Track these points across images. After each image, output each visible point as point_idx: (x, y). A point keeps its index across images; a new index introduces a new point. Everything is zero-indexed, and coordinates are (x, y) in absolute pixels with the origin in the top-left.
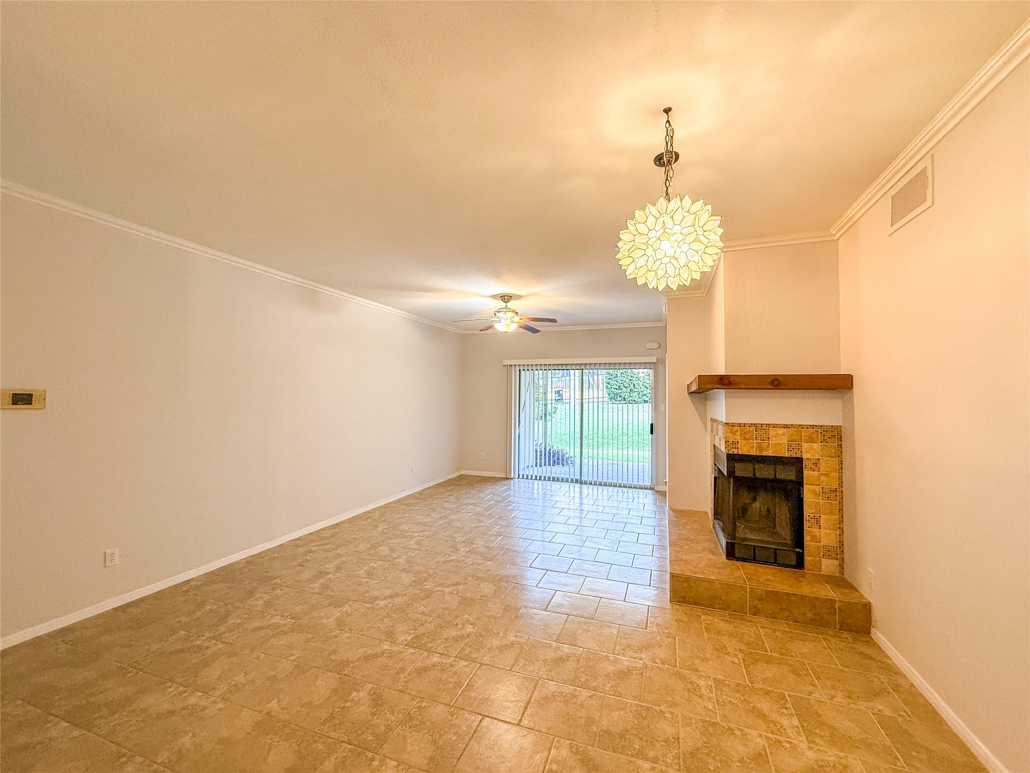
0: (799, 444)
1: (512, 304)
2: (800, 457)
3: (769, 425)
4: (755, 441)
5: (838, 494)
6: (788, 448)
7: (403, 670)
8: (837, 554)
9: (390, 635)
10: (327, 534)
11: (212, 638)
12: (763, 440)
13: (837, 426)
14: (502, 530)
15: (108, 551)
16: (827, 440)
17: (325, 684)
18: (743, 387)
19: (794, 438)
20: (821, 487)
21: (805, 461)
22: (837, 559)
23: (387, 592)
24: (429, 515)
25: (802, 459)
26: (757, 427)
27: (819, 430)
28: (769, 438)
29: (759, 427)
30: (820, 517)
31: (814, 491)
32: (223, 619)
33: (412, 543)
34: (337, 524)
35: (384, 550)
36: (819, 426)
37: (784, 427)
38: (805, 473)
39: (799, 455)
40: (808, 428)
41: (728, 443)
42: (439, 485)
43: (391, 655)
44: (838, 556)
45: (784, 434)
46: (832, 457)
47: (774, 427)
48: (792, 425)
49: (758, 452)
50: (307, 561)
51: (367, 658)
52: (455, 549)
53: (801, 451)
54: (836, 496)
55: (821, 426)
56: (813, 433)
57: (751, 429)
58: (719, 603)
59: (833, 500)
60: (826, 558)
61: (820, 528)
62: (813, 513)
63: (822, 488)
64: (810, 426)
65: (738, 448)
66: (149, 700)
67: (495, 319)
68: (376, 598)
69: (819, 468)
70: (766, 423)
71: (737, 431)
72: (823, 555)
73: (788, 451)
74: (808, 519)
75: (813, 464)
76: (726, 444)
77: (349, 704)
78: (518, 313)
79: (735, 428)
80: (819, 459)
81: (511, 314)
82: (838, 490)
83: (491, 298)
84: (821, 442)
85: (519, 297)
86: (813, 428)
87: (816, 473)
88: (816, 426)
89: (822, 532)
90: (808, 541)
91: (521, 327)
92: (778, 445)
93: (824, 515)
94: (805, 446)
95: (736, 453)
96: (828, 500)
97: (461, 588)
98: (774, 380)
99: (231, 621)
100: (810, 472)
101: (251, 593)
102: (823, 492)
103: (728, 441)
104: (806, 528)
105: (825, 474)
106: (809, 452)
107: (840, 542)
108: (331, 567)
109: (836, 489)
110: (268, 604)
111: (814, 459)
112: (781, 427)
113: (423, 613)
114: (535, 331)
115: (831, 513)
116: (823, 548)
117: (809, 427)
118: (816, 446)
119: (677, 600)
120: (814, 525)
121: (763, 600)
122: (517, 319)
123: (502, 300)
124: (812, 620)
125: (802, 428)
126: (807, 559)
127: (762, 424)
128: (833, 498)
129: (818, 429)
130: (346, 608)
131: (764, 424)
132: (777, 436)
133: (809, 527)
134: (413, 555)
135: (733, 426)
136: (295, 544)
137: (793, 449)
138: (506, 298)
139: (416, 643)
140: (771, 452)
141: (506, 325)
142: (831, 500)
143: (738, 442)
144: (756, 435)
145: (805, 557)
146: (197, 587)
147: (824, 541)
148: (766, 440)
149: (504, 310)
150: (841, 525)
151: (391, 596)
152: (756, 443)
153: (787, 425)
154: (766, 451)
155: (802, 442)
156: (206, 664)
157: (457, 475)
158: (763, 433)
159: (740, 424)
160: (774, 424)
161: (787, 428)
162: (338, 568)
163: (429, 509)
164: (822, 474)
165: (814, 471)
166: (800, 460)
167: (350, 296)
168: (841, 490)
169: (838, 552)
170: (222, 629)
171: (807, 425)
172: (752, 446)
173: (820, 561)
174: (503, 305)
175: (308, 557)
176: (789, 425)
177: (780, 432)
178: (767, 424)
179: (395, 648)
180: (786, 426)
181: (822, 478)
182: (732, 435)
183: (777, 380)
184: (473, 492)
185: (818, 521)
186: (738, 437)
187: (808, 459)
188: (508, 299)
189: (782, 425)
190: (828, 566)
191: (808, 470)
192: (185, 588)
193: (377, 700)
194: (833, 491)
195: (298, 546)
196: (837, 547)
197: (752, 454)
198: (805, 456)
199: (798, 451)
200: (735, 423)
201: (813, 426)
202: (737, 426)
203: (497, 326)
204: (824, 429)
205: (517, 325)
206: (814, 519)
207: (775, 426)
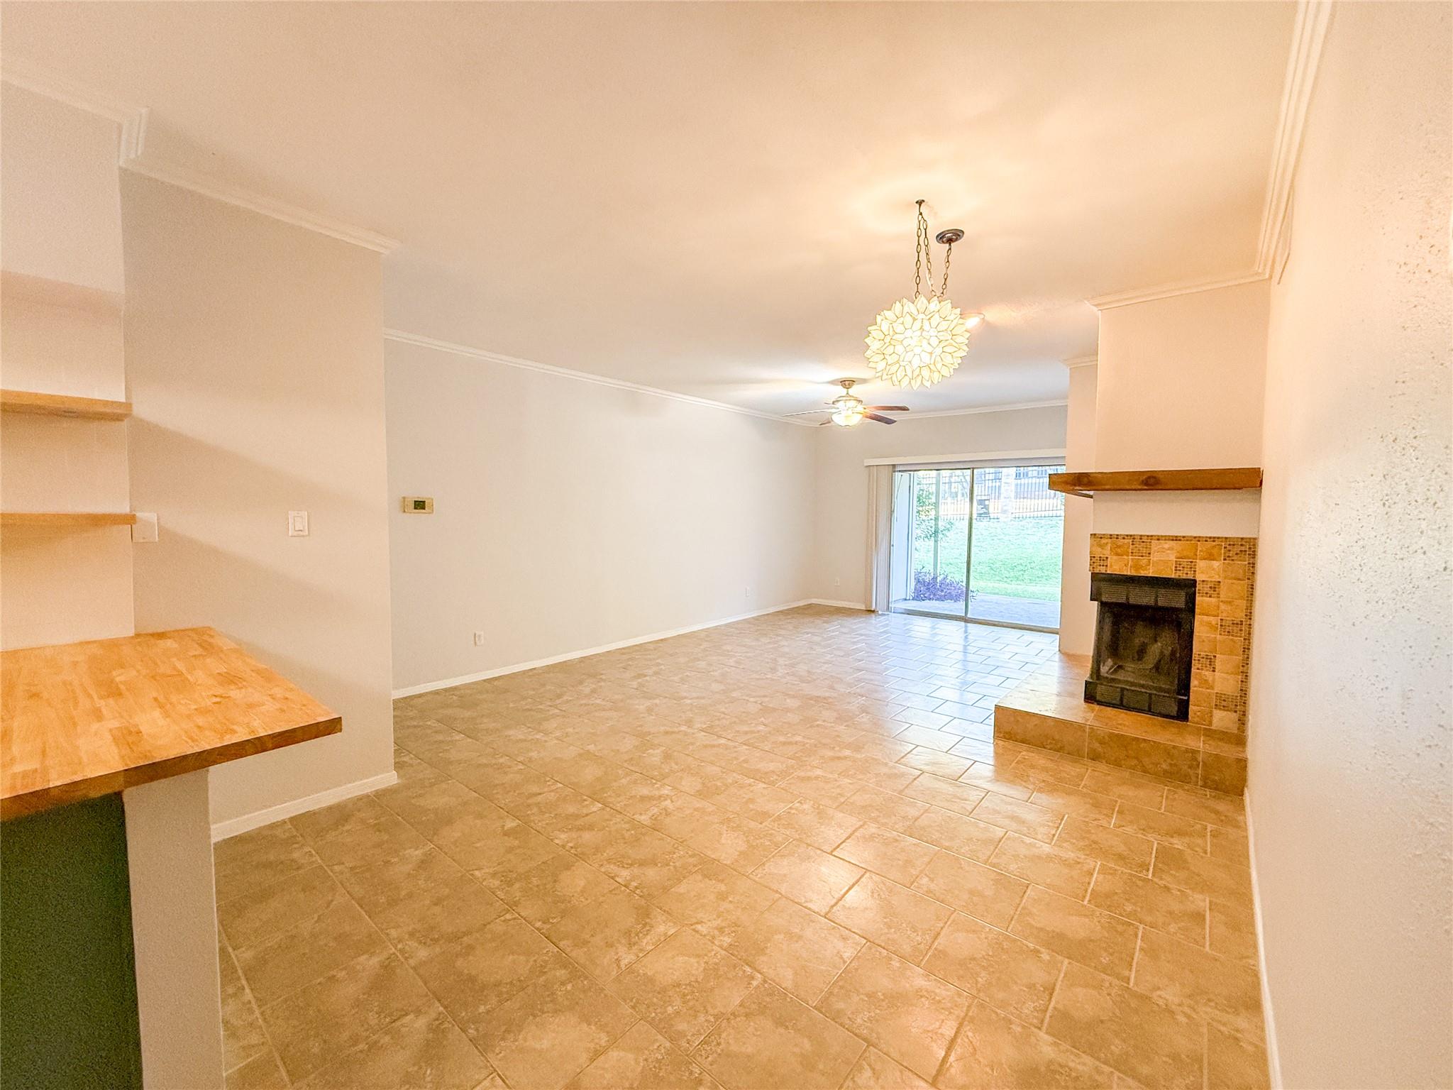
0: (1191, 562)
1: (855, 390)
2: (1192, 578)
3: (1152, 536)
4: (1130, 557)
5: (1243, 629)
6: (1176, 567)
7: (692, 744)
8: (1236, 705)
9: (689, 723)
10: (652, 646)
11: (551, 706)
12: (1142, 556)
13: (1250, 538)
14: (834, 659)
15: (478, 634)
16: (1232, 557)
17: (629, 743)
18: (1107, 487)
19: (1185, 553)
20: (1220, 618)
21: (1199, 584)
22: (1236, 712)
23: (694, 695)
24: (757, 640)
25: (1195, 581)
26: (1134, 539)
27: (1223, 544)
28: (1150, 554)
29: (1138, 540)
30: (1215, 656)
31: (1209, 624)
32: (559, 696)
33: (732, 662)
34: (662, 640)
35: (702, 664)
36: (1222, 538)
37: (1173, 540)
38: (1198, 599)
39: (1190, 576)
40: (1206, 541)
41: (1094, 560)
42: (781, 612)
43: (686, 734)
44: (1238, 707)
45: (1173, 549)
46: (1239, 579)
47: (1158, 540)
48: (1184, 537)
49: (1132, 571)
50: (629, 665)
51: (667, 733)
52: (774, 670)
53: (1195, 571)
54: (1241, 630)
55: (1226, 538)
56: (1214, 546)
57: (1126, 541)
58: (1051, 743)
59: (1237, 636)
60: (1220, 709)
61: (1214, 671)
62: (1205, 652)
63: (1221, 620)
64: (1210, 538)
65: (1107, 566)
66: (511, 732)
67: (833, 410)
68: (685, 698)
69: (1218, 594)
70: (1147, 534)
71: (1107, 543)
72: (1216, 705)
73: (1176, 570)
74: (1197, 659)
75: (1211, 587)
76: (1091, 560)
77: (644, 755)
78: (862, 401)
79: (1104, 541)
80: (1219, 582)
81: (853, 403)
82: (1244, 623)
83: (829, 385)
84: (1225, 560)
85: (864, 381)
86: (1214, 541)
87: (1213, 600)
88: (1218, 538)
89: (1217, 677)
90: (1195, 687)
91: (867, 417)
92: (1161, 564)
93: (1221, 654)
94: (1201, 564)
95: (1104, 572)
96: (1229, 635)
97: (766, 699)
98: (1149, 478)
99: (565, 698)
100: (1204, 598)
101: (581, 682)
102: (1221, 625)
103: (1094, 557)
104: (1194, 670)
105: (1227, 601)
106: (1206, 572)
107: (1241, 690)
108: (650, 672)
109: (1242, 621)
110: (593, 691)
111: (1211, 581)
112: (1169, 540)
113: (724, 713)
114: (889, 422)
115: (1231, 653)
116: (1216, 696)
117: (1208, 539)
118: (1216, 564)
119: (1002, 735)
120: (1206, 667)
121: (1105, 743)
122: (860, 408)
123: (842, 385)
124: (1165, 772)
125: (1199, 541)
126: (1192, 709)
127: (1141, 536)
128: (1237, 633)
129: (1222, 542)
130: (657, 701)
131: (1144, 536)
132: (1163, 550)
133: (1198, 669)
134: (729, 670)
135: (1101, 538)
136: (622, 651)
137: (1183, 567)
138: (847, 383)
139: (708, 730)
140: (1151, 571)
141: (848, 417)
142: (1232, 635)
143: (1107, 558)
144: (1132, 550)
145: (1190, 706)
146: (539, 674)
147: (1218, 689)
148: (1146, 556)
149: (844, 398)
150: (1245, 668)
151: (698, 698)
152: (1132, 559)
153: (1176, 537)
154: (1143, 570)
155: (1196, 559)
156: (546, 719)
157: (806, 604)
158: (1143, 547)
159: (1111, 535)
160: (1158, 536)
161: (1176, 540)
162: (656, 673)
163: (760, 634)
164: (1222, 601)
165: (1210, 597)
166: (1192, 583)
167: (673, 394)
168: (1248, 623)
169: (1239, 704)
170: (558, 701)
171: (1207, 537)
172: (1126, 562)
173: (1211, 712)
174: (842, 391)
175: (630, 663)
176: (1180, 536)
177: (1166, 546)
178: (1148, 536)
179: (690, 731)
180: (1176, 539)
181: (1223, 607)
182: (1099, 550)
183: (1154, 477)
184: (818, 622)
185: (1211, 661)
186: (1107, 552)
187: (1203, 581)
188: (849, 384)
189: (1169, 536)
190: (1222, 720)
191: (1202, 596)
192: (530, 674)
193: (667, 757)
194: (1237, 624)
195: (623, 654)
196: (1237, 696)
197: (1125, 573)
198: (1199, 578)
199: (1191, 571)
200: (1104, 535)
201: (1214, 538)
202: (1107, 538)
203: (835, 418)
204: (1230, 543)
205: (861, 416)
206: (1207, 658)
207: (1159, 538)
